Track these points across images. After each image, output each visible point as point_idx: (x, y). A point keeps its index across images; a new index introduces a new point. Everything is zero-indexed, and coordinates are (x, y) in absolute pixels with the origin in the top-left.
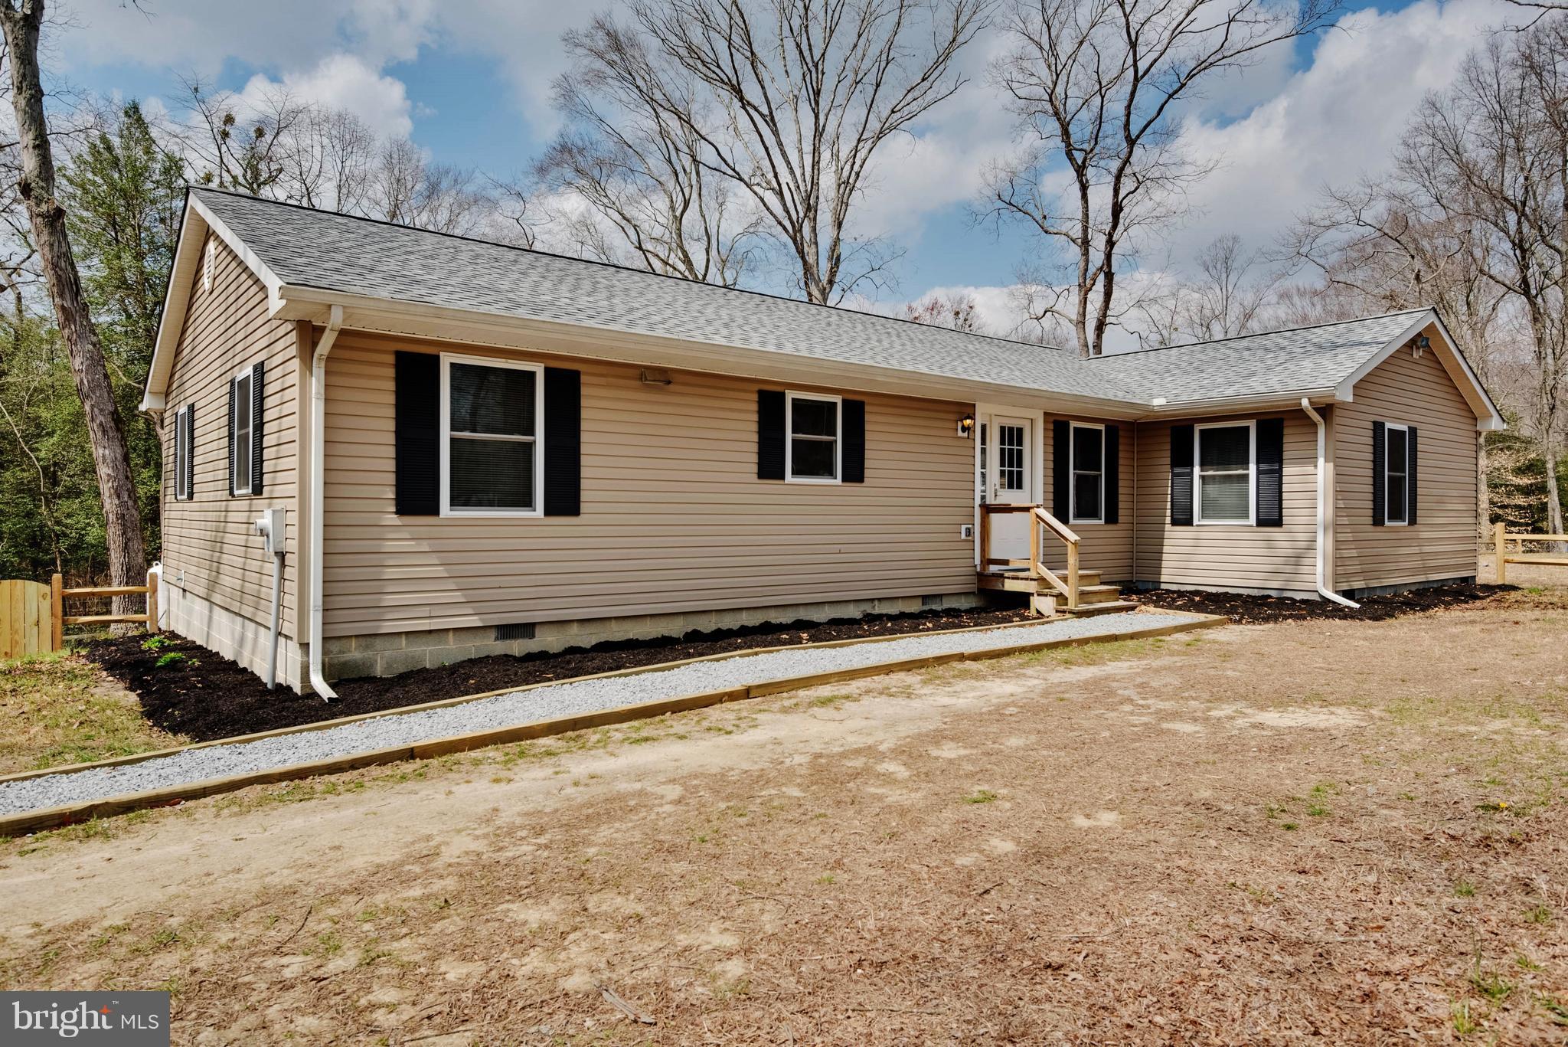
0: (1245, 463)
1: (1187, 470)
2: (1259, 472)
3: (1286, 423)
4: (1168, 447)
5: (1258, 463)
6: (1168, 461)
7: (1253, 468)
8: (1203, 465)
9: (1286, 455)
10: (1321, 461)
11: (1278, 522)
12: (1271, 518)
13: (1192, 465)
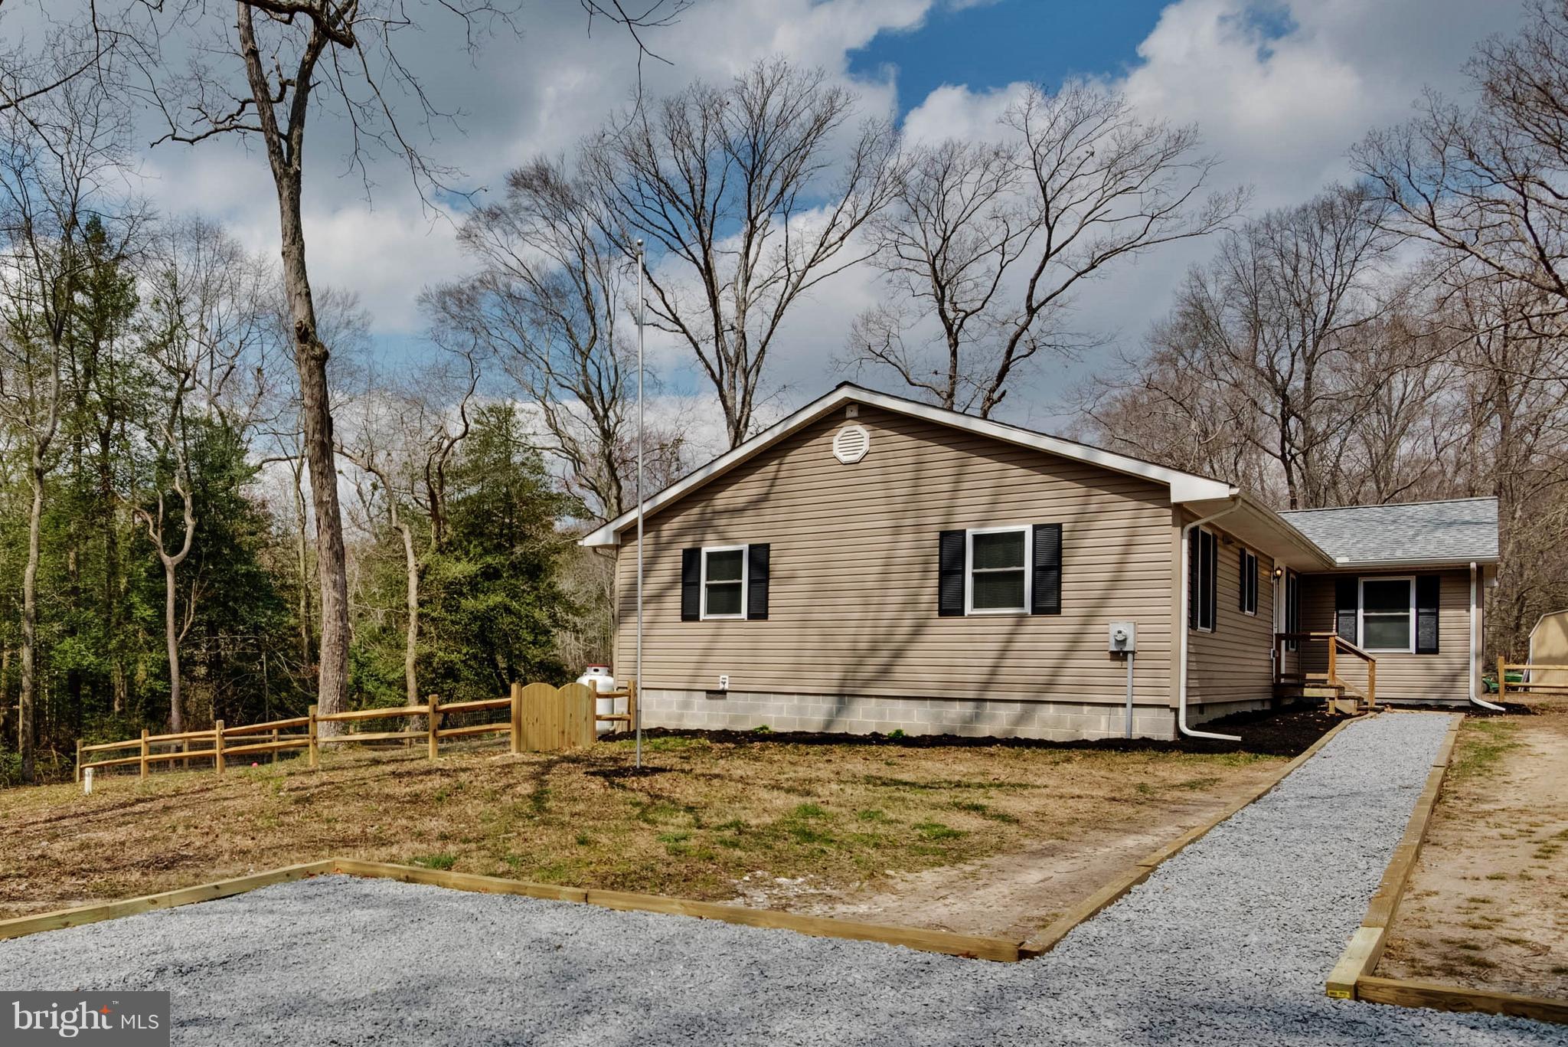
0: (1407, 608)
1: (1353, 612)
2: (1418, 614)
3: (1442, 579)
4: (1334, 594)
5: (1417, 608)
6: (1333, 604)
7: (1412, 612)
8: (1366, 610)
9: (1441, 602)
10: (1473, 607)
11: (1435, 651)
12: (1429, 648)
13: (1356, 609)
